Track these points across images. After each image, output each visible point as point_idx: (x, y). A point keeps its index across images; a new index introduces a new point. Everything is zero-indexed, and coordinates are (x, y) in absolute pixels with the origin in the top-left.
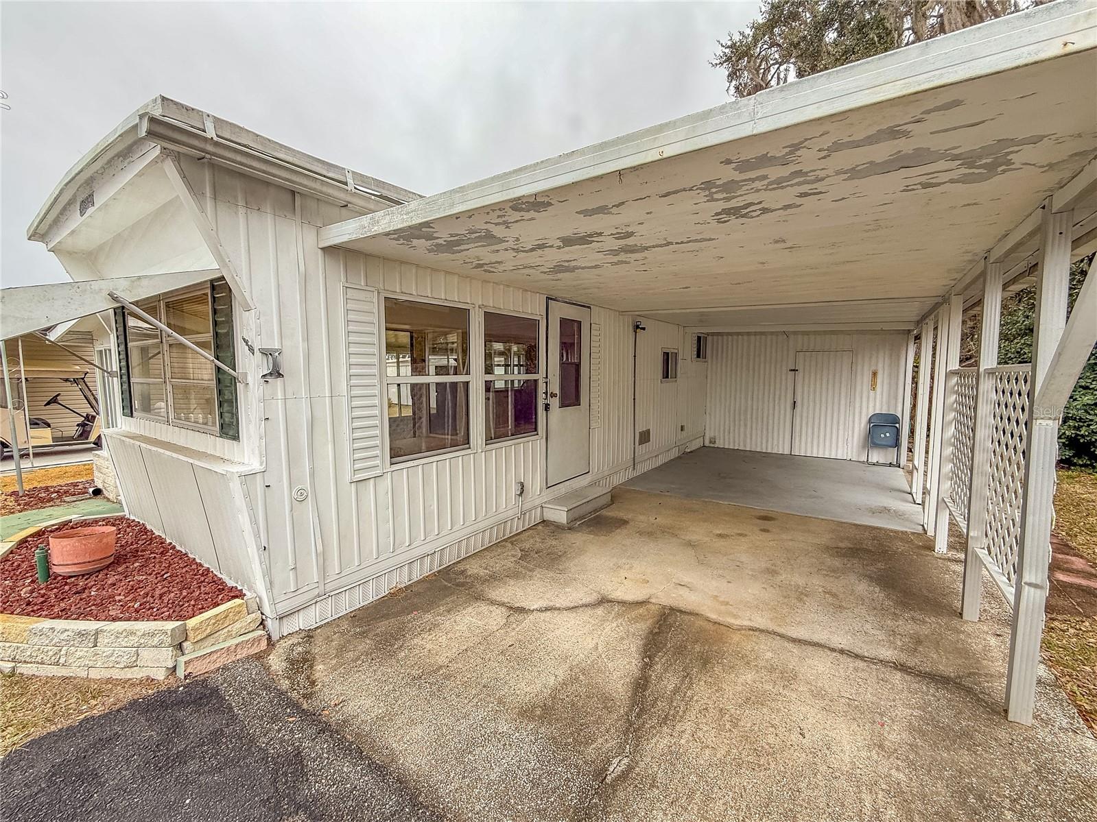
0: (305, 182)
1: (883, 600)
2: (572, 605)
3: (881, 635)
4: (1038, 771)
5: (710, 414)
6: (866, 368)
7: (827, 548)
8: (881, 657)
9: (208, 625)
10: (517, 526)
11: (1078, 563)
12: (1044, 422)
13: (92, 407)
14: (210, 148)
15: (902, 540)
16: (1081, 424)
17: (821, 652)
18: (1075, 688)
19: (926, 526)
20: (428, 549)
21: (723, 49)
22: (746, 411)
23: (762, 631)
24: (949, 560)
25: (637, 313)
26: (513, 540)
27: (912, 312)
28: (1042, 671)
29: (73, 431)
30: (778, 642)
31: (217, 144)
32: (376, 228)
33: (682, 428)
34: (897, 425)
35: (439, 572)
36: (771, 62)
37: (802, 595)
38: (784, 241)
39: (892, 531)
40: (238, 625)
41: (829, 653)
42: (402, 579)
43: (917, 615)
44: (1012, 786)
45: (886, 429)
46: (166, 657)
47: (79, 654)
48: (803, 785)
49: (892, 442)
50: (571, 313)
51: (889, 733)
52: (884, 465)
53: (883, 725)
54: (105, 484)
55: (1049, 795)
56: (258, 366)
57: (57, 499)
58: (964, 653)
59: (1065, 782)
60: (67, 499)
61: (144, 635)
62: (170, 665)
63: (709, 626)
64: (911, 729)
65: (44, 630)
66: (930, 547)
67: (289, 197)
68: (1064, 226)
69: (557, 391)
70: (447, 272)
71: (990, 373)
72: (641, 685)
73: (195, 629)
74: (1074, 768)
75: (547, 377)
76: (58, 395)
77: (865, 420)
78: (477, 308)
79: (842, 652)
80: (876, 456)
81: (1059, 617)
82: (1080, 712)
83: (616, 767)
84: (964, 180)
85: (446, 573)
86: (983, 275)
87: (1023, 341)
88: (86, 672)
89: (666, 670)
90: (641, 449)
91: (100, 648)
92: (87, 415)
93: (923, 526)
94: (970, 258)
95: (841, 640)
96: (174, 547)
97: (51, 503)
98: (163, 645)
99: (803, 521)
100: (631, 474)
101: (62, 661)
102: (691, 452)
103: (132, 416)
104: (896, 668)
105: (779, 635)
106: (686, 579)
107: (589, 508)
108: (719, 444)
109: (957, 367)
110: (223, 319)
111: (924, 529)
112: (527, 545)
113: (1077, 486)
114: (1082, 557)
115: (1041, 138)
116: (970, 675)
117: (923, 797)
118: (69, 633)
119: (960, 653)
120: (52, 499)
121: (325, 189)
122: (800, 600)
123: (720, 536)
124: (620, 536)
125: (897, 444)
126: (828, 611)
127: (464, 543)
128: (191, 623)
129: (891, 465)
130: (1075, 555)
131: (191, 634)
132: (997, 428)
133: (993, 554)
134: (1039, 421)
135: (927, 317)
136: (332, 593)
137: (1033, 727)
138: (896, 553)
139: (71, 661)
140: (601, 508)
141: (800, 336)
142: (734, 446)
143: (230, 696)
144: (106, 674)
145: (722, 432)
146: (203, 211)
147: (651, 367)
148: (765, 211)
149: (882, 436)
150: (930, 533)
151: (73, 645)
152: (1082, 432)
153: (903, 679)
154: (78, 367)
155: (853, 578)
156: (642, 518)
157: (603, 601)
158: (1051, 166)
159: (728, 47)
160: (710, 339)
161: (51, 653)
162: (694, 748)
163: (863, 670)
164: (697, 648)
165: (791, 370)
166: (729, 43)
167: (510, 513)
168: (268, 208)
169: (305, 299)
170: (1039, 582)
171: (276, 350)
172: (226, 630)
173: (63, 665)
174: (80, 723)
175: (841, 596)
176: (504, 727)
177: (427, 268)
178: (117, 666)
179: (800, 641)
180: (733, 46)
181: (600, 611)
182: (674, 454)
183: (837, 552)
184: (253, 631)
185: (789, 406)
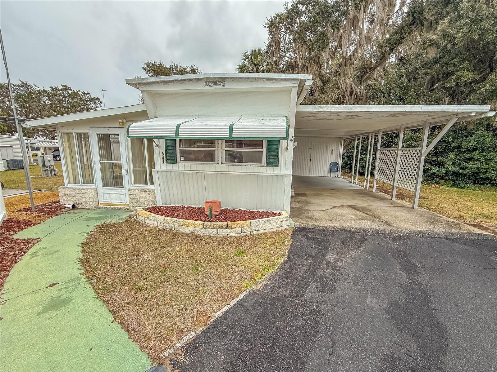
1: (378, 199)
2: (331, 208)
3: (385, 204)
6: (330, 148)
15: (365, 191)
21: (268, 22)
34: (338, 165)
41: (383, 206)
43: (385, 200)
47: (268, 226)
54: (79, 202)
58: (399, 204)
61: (283, 218)
62: (289, 225)
63: (361, 207)
65: (256, 221)
66: (371, 191)
71: (400, 150)
77: (329, 164)
83: (383, 221)
88: (271, 230)
91: (273, 223)
98: (287, 220)
99: (342, 189)
101: (264, 228)
103: (176, 163)
105: (372, 206)
109: (380, 148)
111: (365, 188)
116: (403, 206)
118: (264, 221)
122: (366, 201)
125: (337, 171)
126: (373, 202)
129: (336, 177)
135: (359, 135)
138: (367, 193)
139: (266, 228)
141: (312, 138)
144: (275, 230)
149: (334, 169)
150: (368, 189)
151: (266, 224)
157: (334, 207)
161: (260, 227)
165: (310, 149)
166: (270, 20)
173: (264, 230)
175: (371, 200)
178: (278, 227)
179: (377, 206)
181: (338, 208)
185: (309, 160)
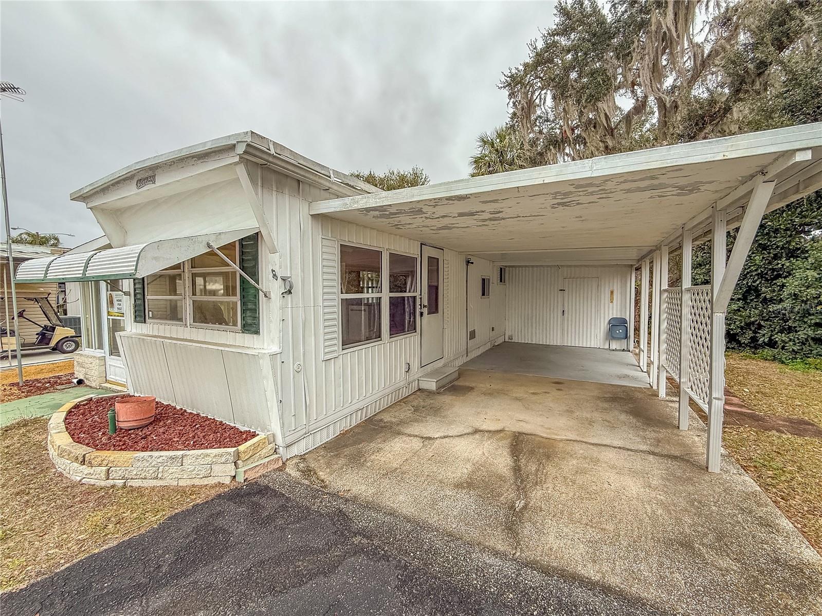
0: (311, 177)
1: (636, 423)
2: (459, 434)
3: (638, 439)
4: (725, 491)
5: (508, 320)
6: (607, 289)
7: (599, 398)
8: (641, 449)
9: (250, 450)
10: (405, 393)
11: (735, 400)
12: (718, 314)
13: (49, 320)
14: (271, 159)
15: (639, 392)
16: (731, 322)
17: (608, 449)
18: (738, 457)
19: (651, 384)
20: (359, 406)
21: (506, 78)
22: (532, 317)
23: (574, 441)
24: (667, 401)
25: (469, 253)
26: (404, 400)
27: (634, 255)
28: (722, 451)
29: (34, 339)
30: (584, 446)
31: (275, 157)
32: (356, 205)
33: (493, 329)
34: (626, 325)
35: (366, 420)
36: (536, 88)
37: (591, 422)
38: (581, 217)
39: (633, 387)
40: (264, 451)
41: (613, 449)
42: (345, 425)
43: (655, 429)
44: (714, 497)
45: (619, 327)
46: (230, 469)
47: (170, 471)
48: (616, 504)
49: (623, 335)
50: (434, 253)
51: (652, 481)
52: (620, 350)
53: (648, 478)
54: (87, 376)
55: (731, 499)
56: (280, 287)
57: (50, 387)
58: (683, 445)
59: (738, 494)
60: (58, 387)
61: (215, 456)
62: (234, 475)
63: (544, 440)
64: (662, 478)
65: (145, 457)
66: (656, 394)
67: (296, 184)
68: (723, 217)
69: (426, 304)
70: (372, 228)
71: (688, 290)
72: (517, 470)
73: (244, 452)
74: (741, 489)
75: (421, 295)
76: (24, 311)
77: (607, 321)
78: (386, 250)
79: (620, 448)
80: (614, 345)
81: (728, 426)
82: (742, 467)
83: (519, 505)
84: (678, 195)
85: (370, 421)
86: (682, 235)
87: (696, 272)
88: (177, 482)
89: (528, 462)
90: (471, 343)
91: (186, 466)
92: (45, 326)
93: (650, 384)
94: (674, 227)
95: (616, 443)
96: (185, 411)
97: (47, 391)
98: (228, 462)
99: (581, 384)
100: (465, 360)
101: (160, 476)
102: (498, 345)
103: (145, 322)
104: (650, 454)
105: (583, 442)
106: (522, 418)
107: (447, 380)
108: (515, 340)
109: (667, 287)
110: (250, 258)
111: (651, 385)
112: (415, 404)
113: (731, 360)
114: (737, 397)
115: (713, 182)
116: (687, 454)
117: (674, 505)
118: (164, 458)
119: (681, 445)
120: (47, 388)
121: (320, 181)
122: (591, 425)
123: (533, 393)
124: (471, 396)
125: (626, 337)
126: (608, 430)
127: (378, 402)
128: (242, 448)
129: (624, 350)
130: (733, 396)
131: (242, 456)
132: (693, 320)
133: (694, 390)
134: (716, 314)
135: (645, 257)
136: (312, 432)
137: (720, 474)
138: (638, 399)
139: (165, 476)
140: (453, 381)
141: (565, 268)
142: (525, 341)
143: (278, 488)
144: (189, 483)
145: (516, 332)
146: (257, 194)
147: (476, 288)
148: (578, 204)
149: (618, 332)
150: (655, 387)
151: (167, 466)
152: (732, 327)
153: (654, 458)
154: (42, 290)
155: (617, 413)
156: (481, 385)
157: (476, 431)
158: (716, 191)
159: (509, 77)
160: (507, 269)
161: (151, 472)
162: (556, 494)
163: (633, 455)
164: (541, 451)
165: (560, 290)
166: (509, 75)
167: (402, 383)
168: (287, 191)
169: (302, 246)
170: (720, 397)
171: (289, 277)
172: (258, 454)
173: (160, 479)
174: (193, 507)
175: (613, 422)
176: (449, 493)
177: (361, 226)
178: (198, 477)
179: (596, 444)
180: (512, 76)
181: (477, 436)
182: (488, 346)
183: (605, 400)
184: (271, 455)
185: (560, 314)
